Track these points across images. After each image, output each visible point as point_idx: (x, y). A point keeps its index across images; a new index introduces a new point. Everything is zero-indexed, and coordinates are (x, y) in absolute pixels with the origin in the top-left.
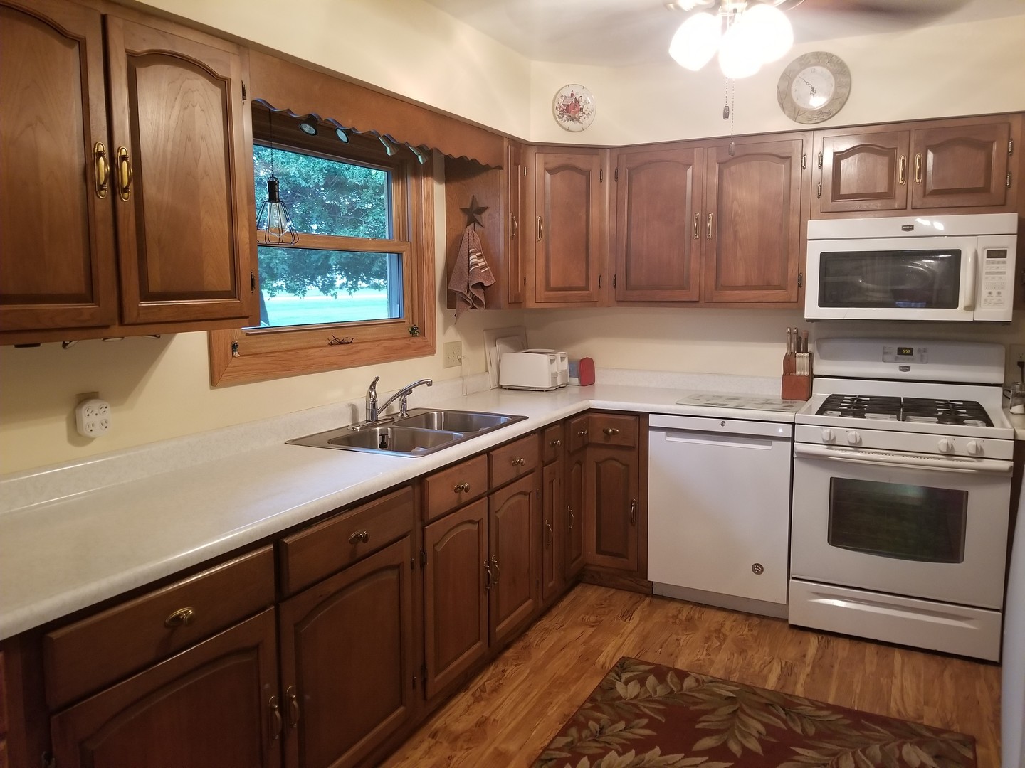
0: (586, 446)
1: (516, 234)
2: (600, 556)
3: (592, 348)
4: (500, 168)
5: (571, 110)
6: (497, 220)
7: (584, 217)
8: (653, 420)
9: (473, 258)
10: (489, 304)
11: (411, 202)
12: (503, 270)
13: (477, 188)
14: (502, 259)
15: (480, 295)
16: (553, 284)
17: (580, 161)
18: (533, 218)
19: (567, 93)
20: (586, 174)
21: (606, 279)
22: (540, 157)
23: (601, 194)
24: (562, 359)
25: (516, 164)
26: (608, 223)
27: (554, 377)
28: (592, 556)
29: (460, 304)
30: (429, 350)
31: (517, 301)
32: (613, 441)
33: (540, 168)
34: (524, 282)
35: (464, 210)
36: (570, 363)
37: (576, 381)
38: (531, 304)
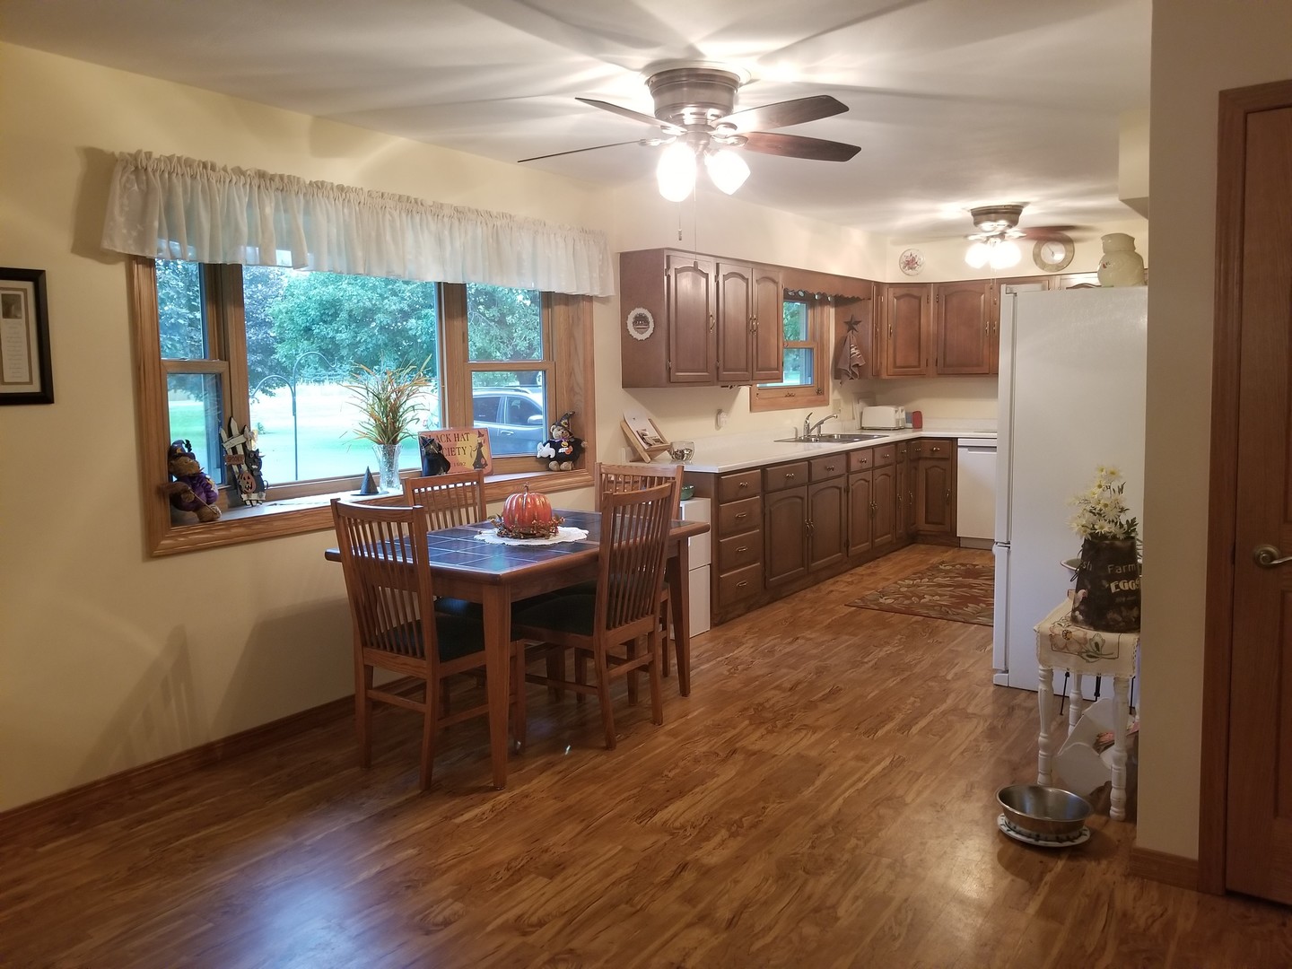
0: (919, 459)
1: (877, 336)
2: (927, 525)
3: (921, 405)
4: (870, 299)
5: (910, 263)
6: (866, 328)
7: (917, 324)
8: (960, 442)
9: (853, 350)
10: (861, 376)
11: (818, 320)
12: (870, 357)
13: (855, 310)
14: (870, 350)
15: (856, 370)
16: (898, 364)
17: (915, 292)
18: (887, 325)
19: (908, 254)
20: (919, 299)
21: (931, 361)
22: (891, 290)
23: (928, 309)
24: (902, 411)
25: (877, 296)
26: (932, 327)
27: (897, 421)
28: (922, 525)
29: (845, 377)
30: (825, 403)
31: (877, 375)
32: (937, 455)
33: (891, 296)
34: (881, 363)
35: (846, 323)
36: (907, 414)
37: (910, 425)
38: (884, 376)
